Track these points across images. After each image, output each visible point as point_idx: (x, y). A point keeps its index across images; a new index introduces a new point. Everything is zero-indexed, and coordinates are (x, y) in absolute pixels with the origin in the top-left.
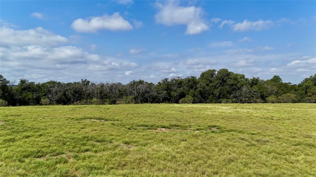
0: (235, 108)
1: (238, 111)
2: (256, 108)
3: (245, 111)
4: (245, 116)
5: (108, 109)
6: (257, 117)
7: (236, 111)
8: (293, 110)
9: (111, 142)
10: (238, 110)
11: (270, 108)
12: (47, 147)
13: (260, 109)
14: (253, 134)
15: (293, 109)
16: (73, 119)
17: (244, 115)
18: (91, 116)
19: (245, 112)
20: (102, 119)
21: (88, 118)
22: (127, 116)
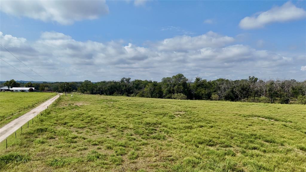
9: (282, 145)
12: (217, 138)
16: (240, 115)
18: (259, 114)
20: (272, 119)
21: (255, 116)
22: (303, 118)
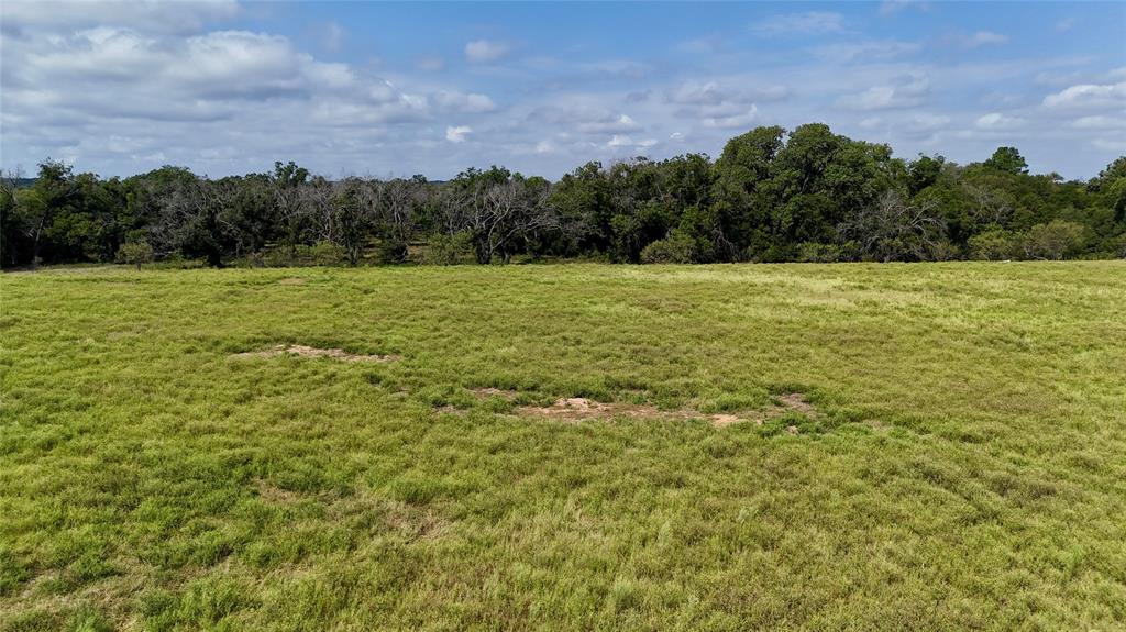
0: (861, 288)
1: (876, 304)
2: (940, 288)
3: (901, 299)
4: (908, 328)
5: (366, 292)
6: (959, 334)
7: (866, 303)
8: (1091, 298)
9: (346, 493)
10: (874, 295)
11: (997, 285)
13: (958, 292)
14: (967, 438)
15: (1087, 291)
16: (217, 343)
17: (902, 322)
18: (288, 329)
19: (903, 305)
20: (334, 345)
21: (277, 340)
22: (436, 329)
